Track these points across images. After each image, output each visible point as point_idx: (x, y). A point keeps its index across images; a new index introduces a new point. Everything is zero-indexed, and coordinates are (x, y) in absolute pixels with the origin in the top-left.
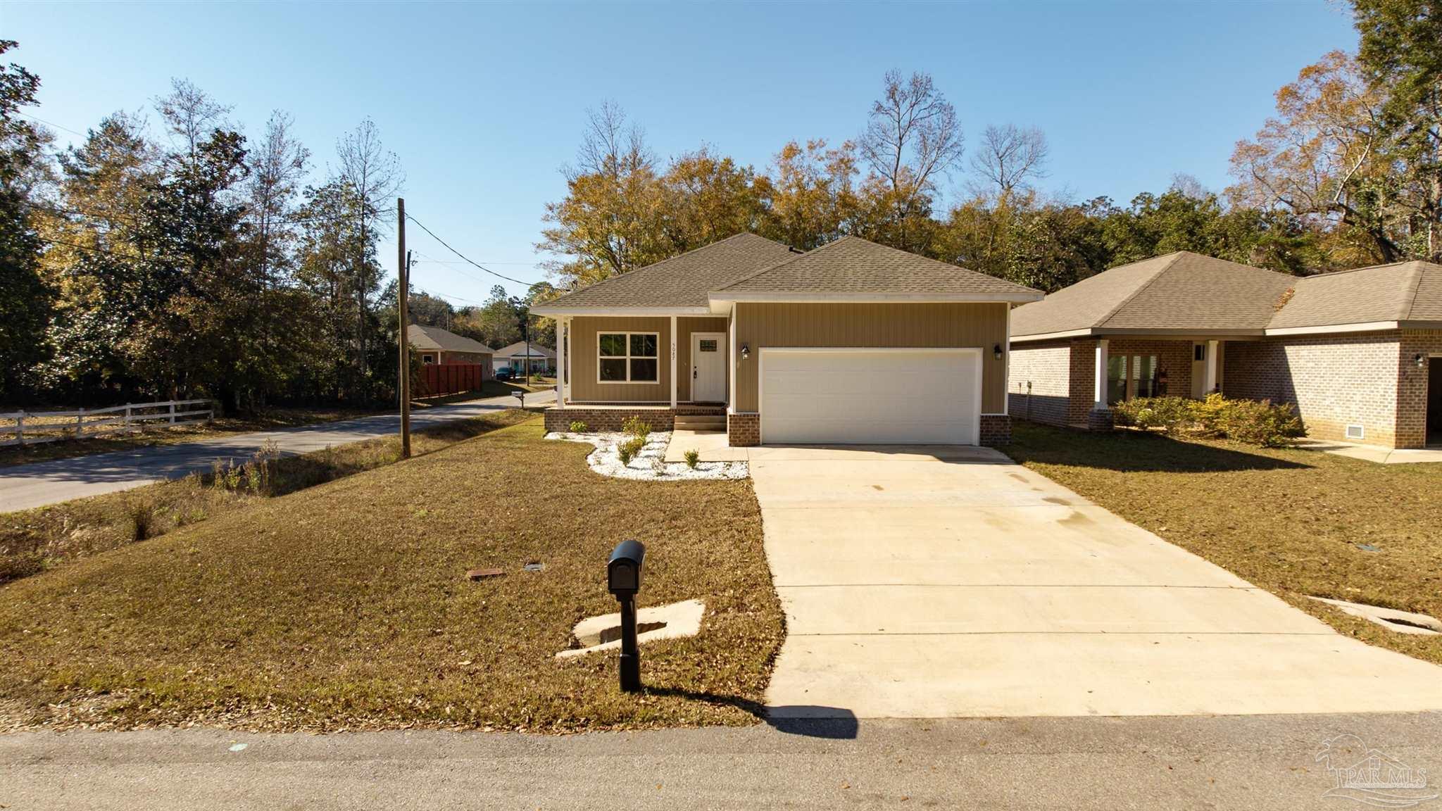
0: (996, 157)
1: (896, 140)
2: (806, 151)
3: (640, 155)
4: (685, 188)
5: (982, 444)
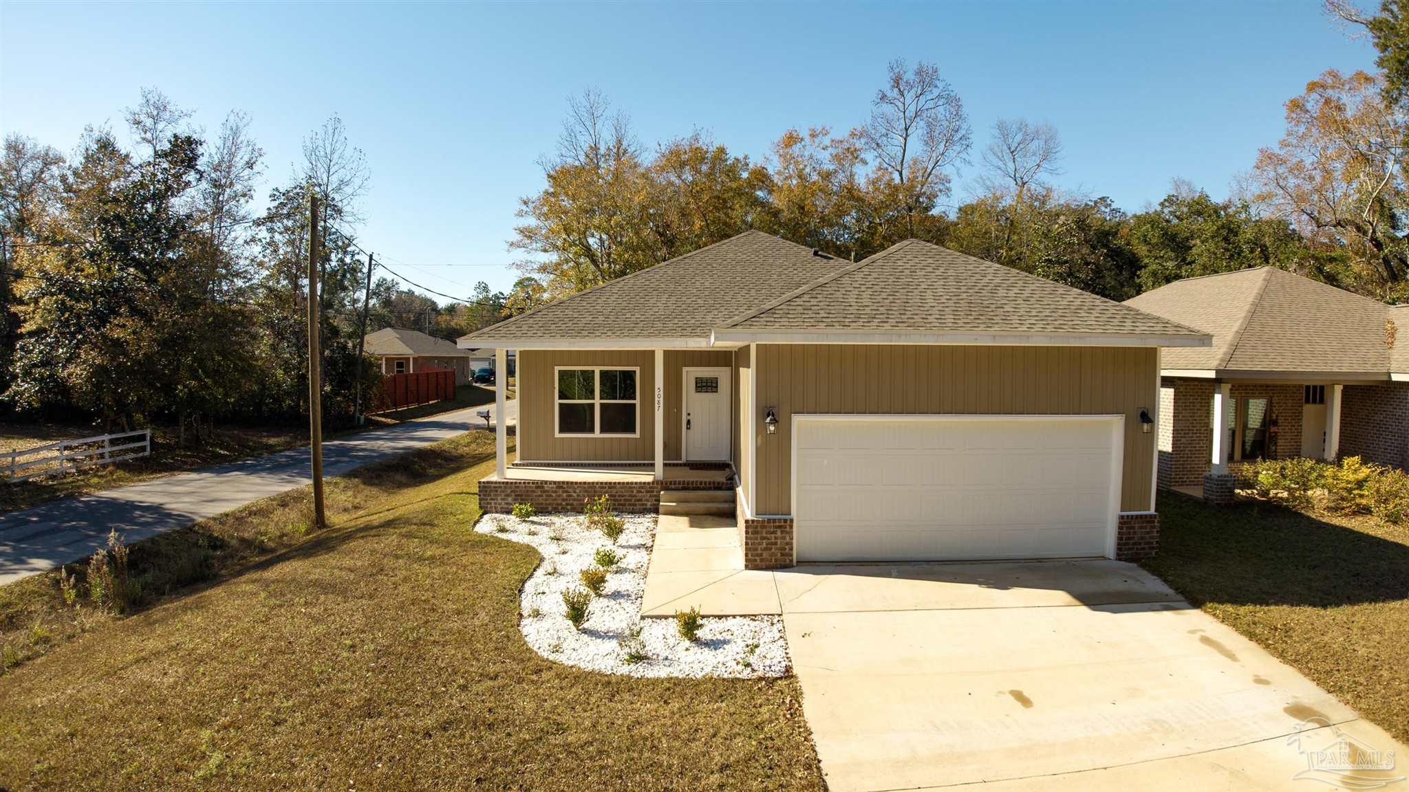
0: (1008, 151)
1: (901, 130)
2: (807, 140)
3: (625, 143)
4: (673, 178)
5: (1119, 557)
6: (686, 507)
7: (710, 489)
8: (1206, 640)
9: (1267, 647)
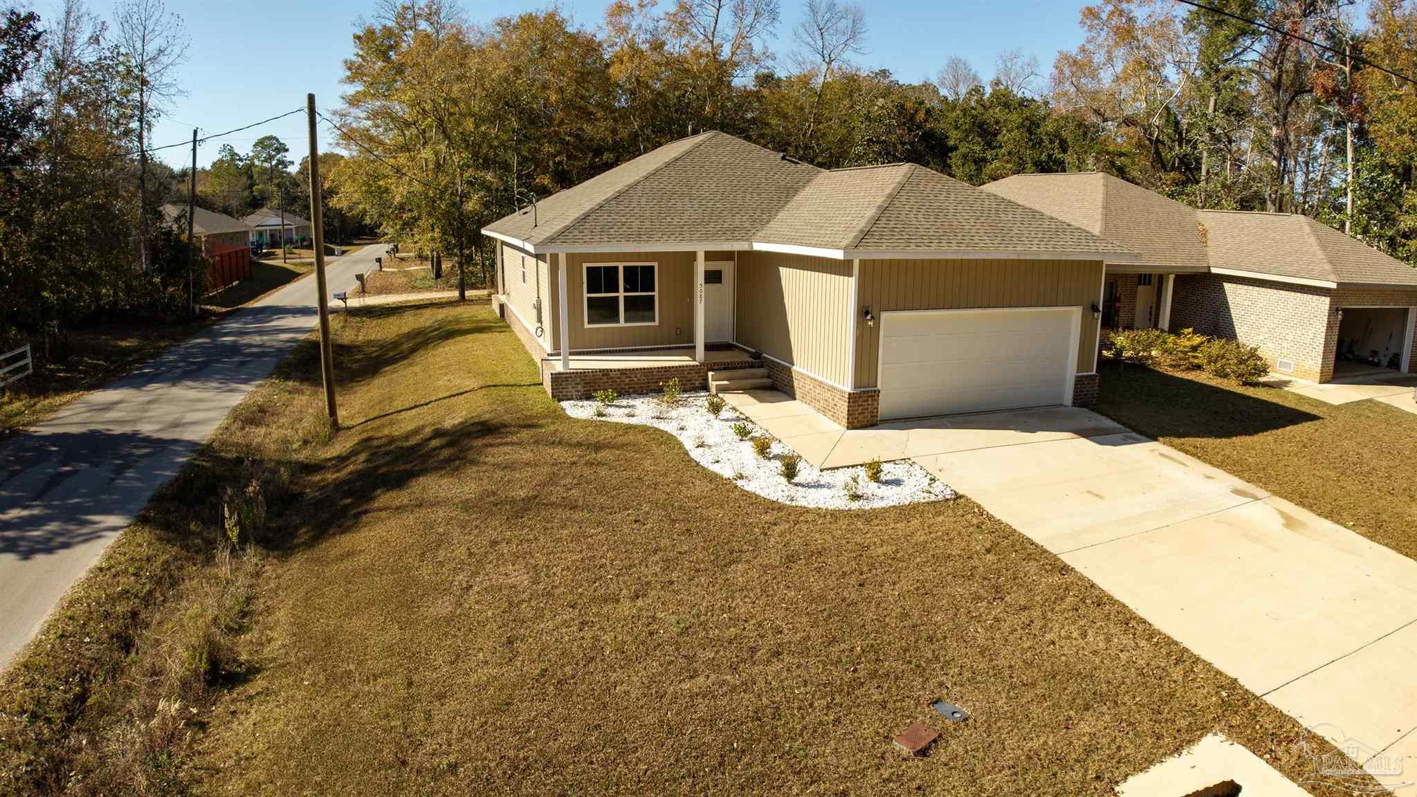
0: (817, 28)
5: (1074, 404)
6: (737, 383)
7: (745, 368)
8: (1162, 455)
9: (1199, 458)
